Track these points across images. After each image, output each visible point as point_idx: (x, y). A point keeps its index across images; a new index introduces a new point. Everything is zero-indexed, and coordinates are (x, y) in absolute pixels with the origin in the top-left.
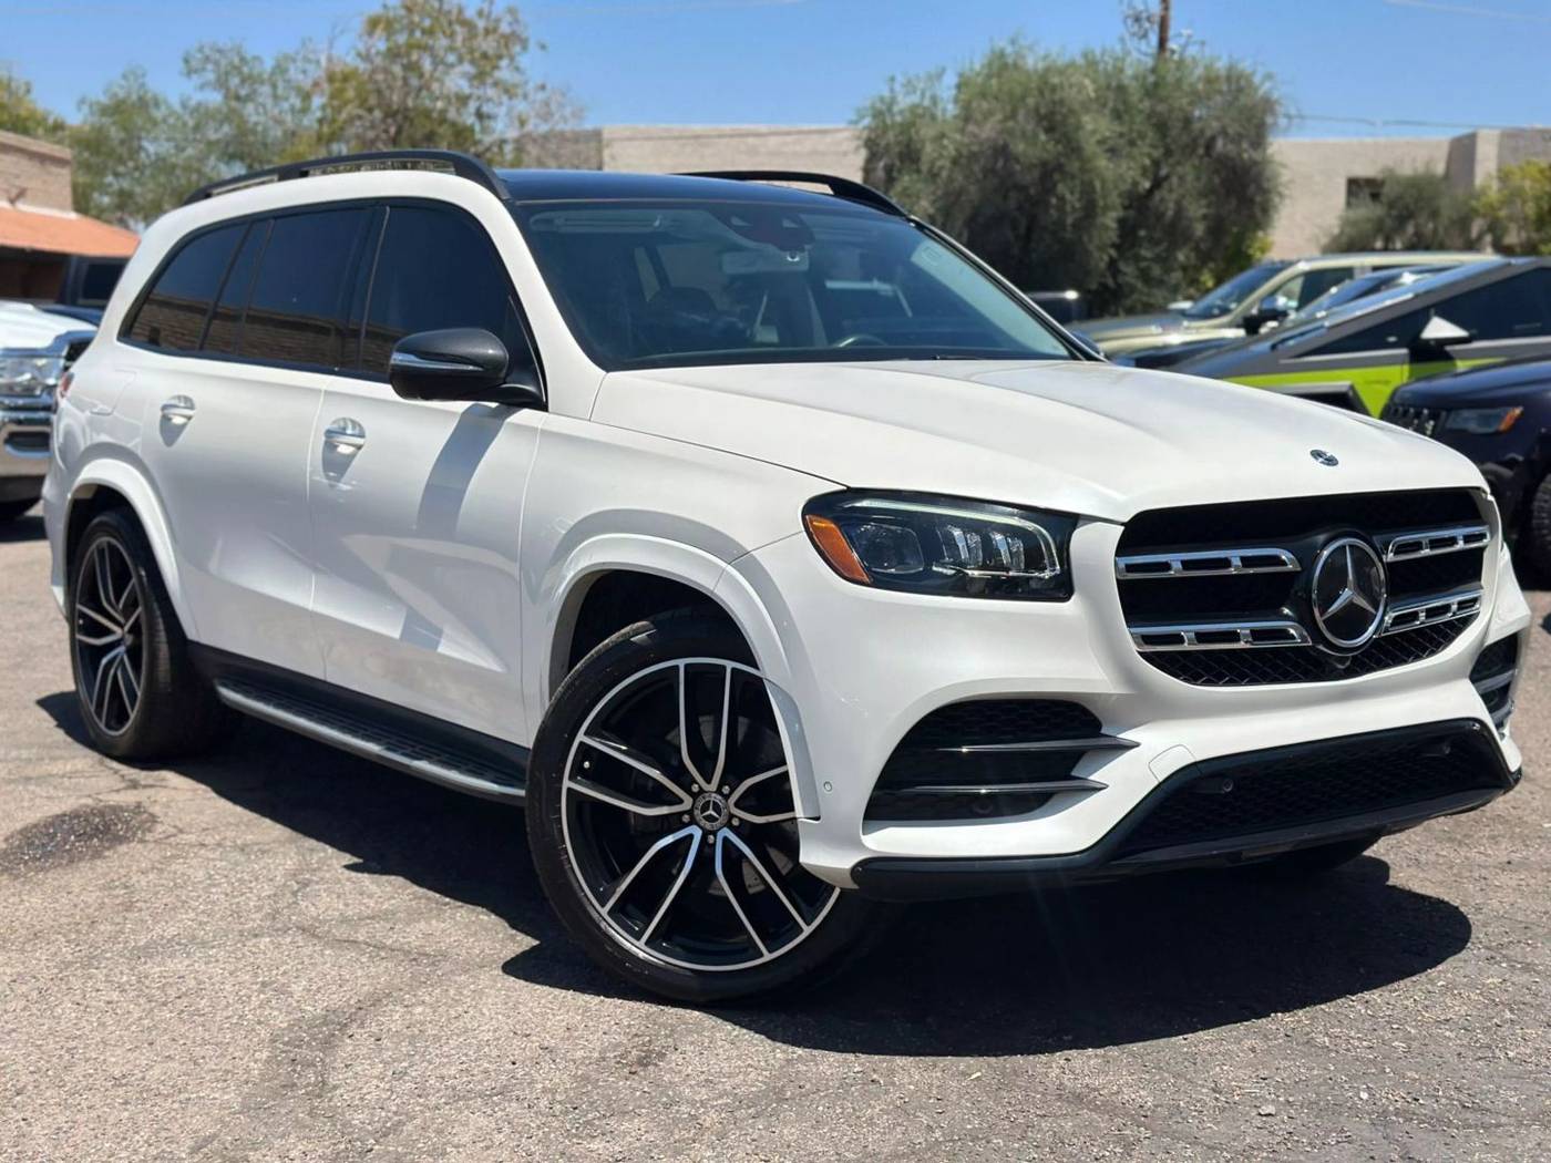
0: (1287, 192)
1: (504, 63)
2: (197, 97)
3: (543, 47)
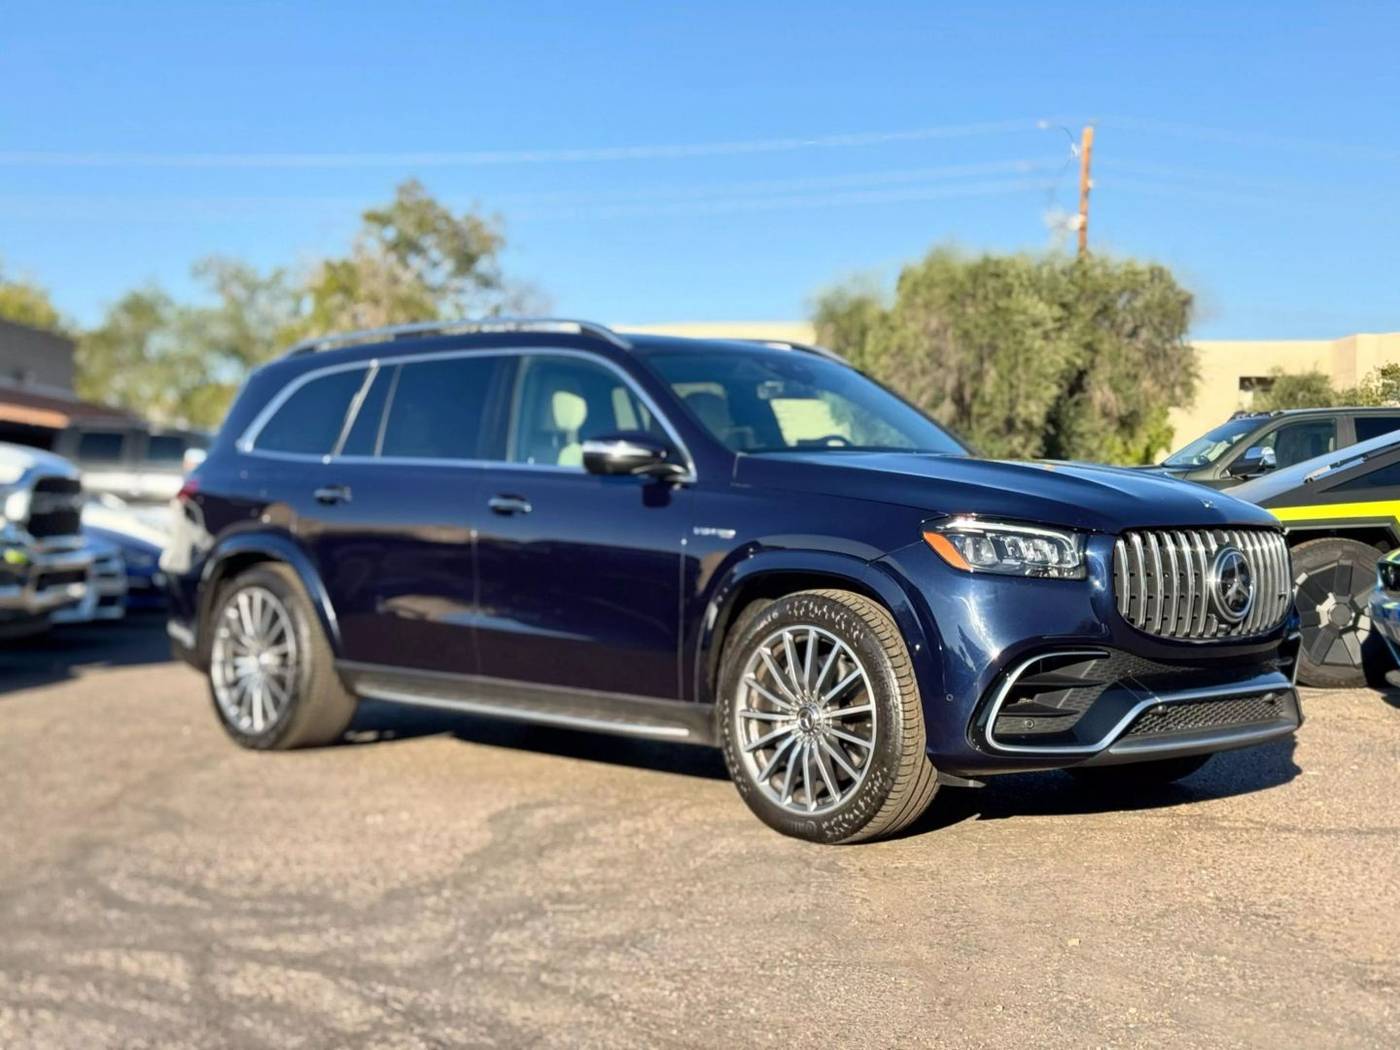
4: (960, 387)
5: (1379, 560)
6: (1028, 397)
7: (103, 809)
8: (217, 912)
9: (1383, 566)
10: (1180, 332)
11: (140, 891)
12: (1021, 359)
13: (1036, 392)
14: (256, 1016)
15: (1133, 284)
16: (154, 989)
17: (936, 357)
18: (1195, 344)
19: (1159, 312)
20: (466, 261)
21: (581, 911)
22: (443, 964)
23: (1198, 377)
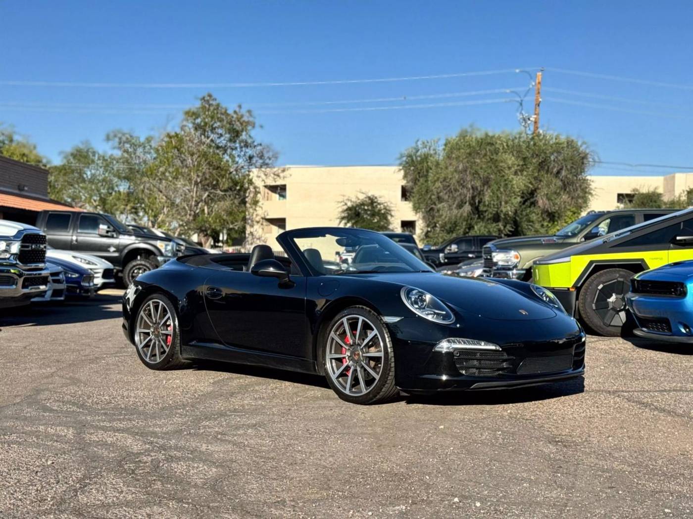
0: (594, 193)
1: (244, 133)
2: (110, 152)
3: (261, 127)
4: (473, 198)
5: (631, 278)
6: (506, 203)
7: (47, 377)
8: (90, 414)
9: (633, 281)
10: (581, 172)
11: (58, 406)
12: (503, 184)
13: (510, 200)
14: (100, 447)
15: (558, 148)
16: (59, 438)
17: (462, 183)
18: (589, 177)
19: (571, 162)
20: (235, 134)
21: (242, 415)
22: (179, 432)
23: (590, 194)
